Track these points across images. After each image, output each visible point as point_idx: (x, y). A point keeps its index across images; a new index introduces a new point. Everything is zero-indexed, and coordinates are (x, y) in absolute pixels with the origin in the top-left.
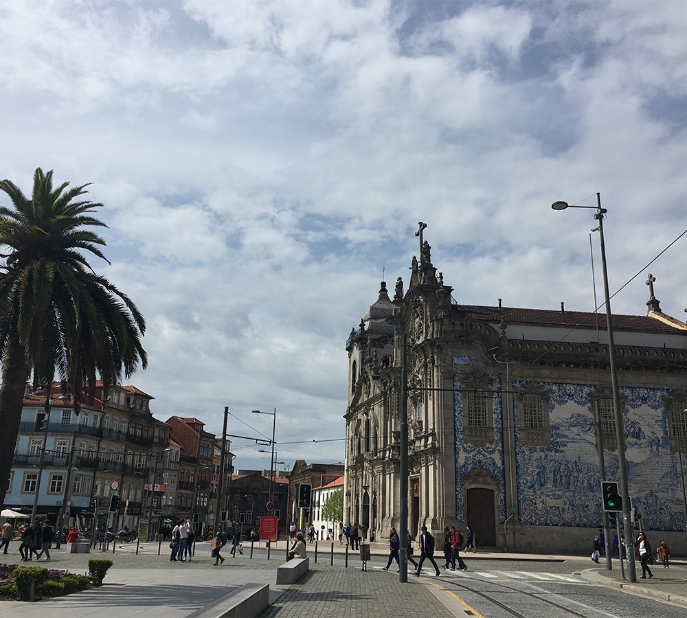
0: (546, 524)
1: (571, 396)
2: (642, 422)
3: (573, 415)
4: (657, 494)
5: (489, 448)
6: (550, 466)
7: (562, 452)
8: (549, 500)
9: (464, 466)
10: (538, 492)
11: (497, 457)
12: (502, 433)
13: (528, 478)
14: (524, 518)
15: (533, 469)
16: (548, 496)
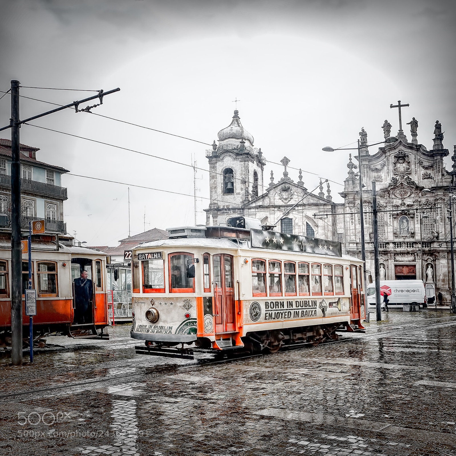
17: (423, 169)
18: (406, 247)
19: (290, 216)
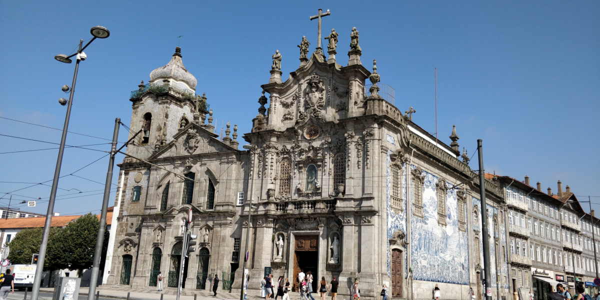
0: (421, 280)
1: (430, 182)
2: (451, 208)
3: (431, 197)
4: (455, 259)
5: (401, 216)
6: (423, 233)
7: (427, 224)
8: (422, 261)
9: (390, 229)
10: (419, 254)
11: (404, 222)
12: (406, 204)
13: (416, 242)
14: (414, 274)
15: (417, 236)
16: (422, 257)
17: (338, 98)
18: (307, 209)
19: (193, 170)
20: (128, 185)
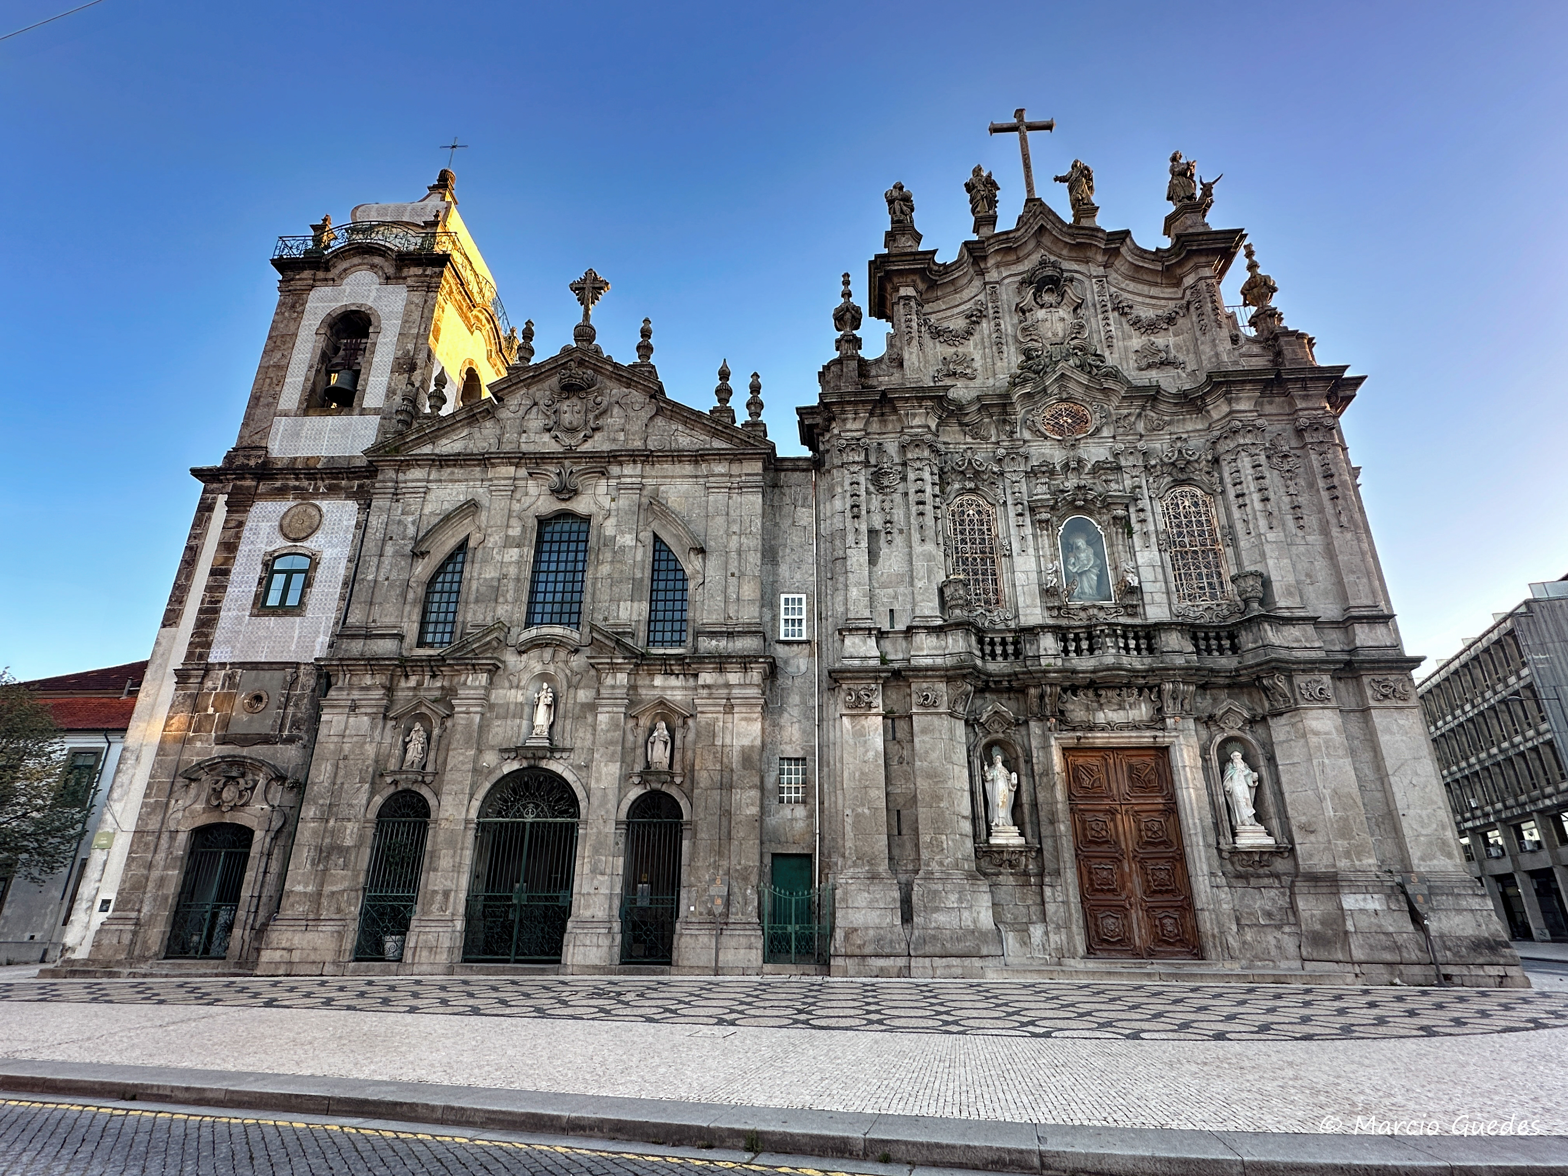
17: (1138, 333)
18: (1121, 652)
19: (580, 505)
20: (244, 548)
